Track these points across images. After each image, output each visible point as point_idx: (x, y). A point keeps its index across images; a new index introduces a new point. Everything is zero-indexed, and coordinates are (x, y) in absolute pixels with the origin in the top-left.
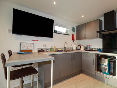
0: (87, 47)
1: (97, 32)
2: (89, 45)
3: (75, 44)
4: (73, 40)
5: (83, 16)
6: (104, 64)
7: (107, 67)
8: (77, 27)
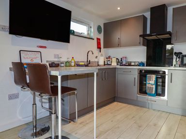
0: (121, 60)
1: (140, 36)
2: (126, 58)
3: (102, 55)
4: (99, 47)
5: (119, 9)
6: (151, 82)
7: (154, 86)
8: (105, 24)
